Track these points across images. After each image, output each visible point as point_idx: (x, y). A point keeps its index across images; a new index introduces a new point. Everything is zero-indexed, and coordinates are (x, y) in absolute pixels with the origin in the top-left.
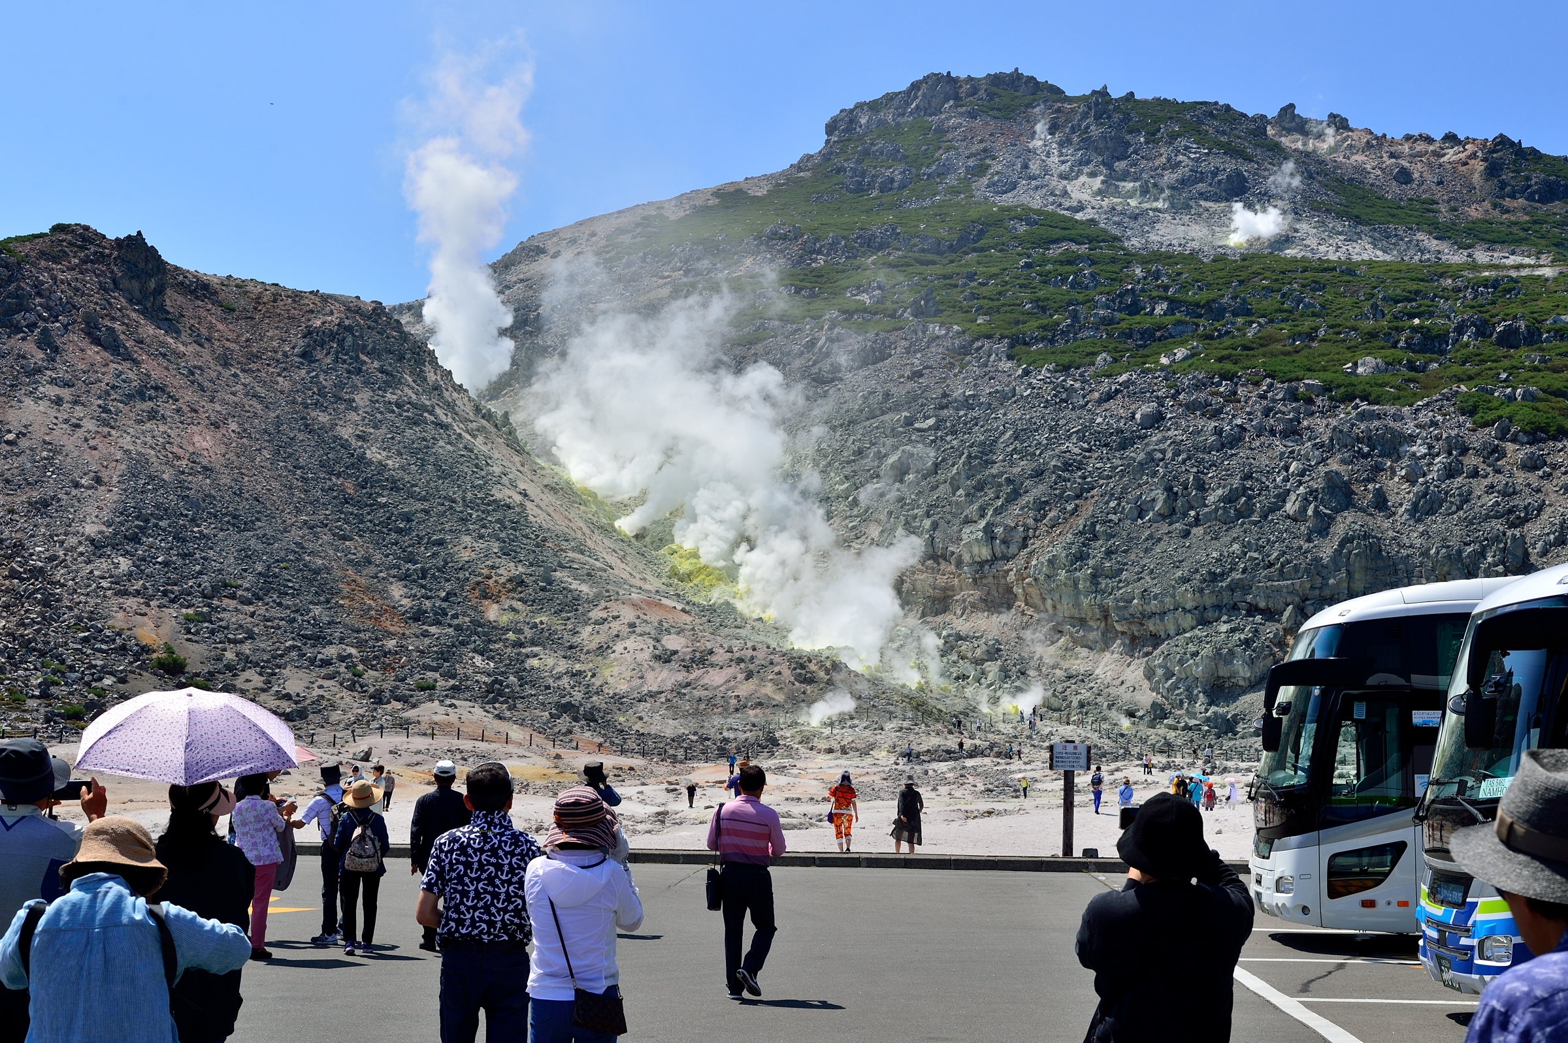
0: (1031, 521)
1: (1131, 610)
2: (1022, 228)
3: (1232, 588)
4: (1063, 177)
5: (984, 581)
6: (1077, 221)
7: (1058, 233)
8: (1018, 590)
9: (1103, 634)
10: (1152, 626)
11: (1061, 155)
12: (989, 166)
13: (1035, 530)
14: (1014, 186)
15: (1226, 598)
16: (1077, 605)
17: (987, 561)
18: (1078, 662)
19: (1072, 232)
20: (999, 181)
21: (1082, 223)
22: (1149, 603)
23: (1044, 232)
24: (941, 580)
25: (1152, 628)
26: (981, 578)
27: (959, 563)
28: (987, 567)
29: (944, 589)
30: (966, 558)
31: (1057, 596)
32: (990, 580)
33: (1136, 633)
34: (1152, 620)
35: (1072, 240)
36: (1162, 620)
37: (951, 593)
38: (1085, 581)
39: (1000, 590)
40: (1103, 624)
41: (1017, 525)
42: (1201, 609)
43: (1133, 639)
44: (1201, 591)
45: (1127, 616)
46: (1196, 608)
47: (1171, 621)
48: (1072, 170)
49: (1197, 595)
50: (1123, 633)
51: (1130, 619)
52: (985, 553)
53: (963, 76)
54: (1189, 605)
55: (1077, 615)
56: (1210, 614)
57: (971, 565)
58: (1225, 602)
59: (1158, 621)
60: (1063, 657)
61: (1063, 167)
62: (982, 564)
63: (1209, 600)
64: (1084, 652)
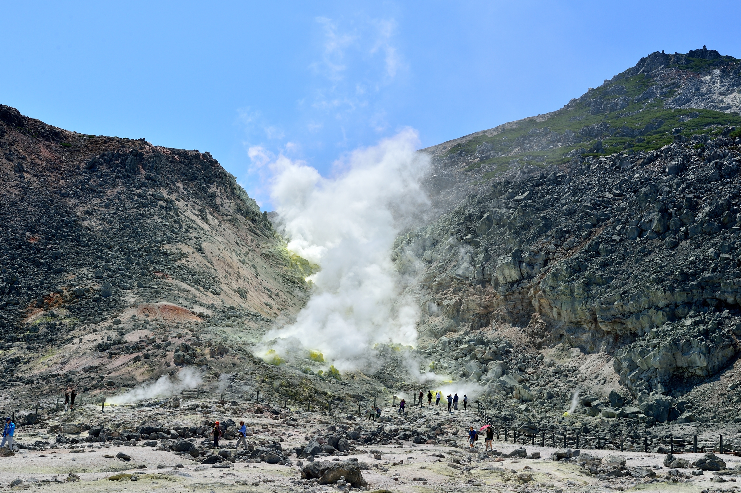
0: (552, 247)
1: (613, 312)
2: (687, 120)
3: (701, 286)
4: (721, 94)
5: (512, 297)
6: (724, 114)
7: (711, 120)
8: (535, 303)
9: (593, 335)
10: (630, 324)
11: (722, 82)
12: (676, 91)
13: (554, 253)
14: (689, 100)
15: (697, 295)
16: (574, 311)
17: (517, 281)
18: (570, 360)
19: (721, 119)
20: (679, 98)
21: (728, 114)
22: (627, 304)
23: (700, 120)
24: (485, 299)
25: (630, 327)
26: (510, 295)
27: (497, 284)
28: (515, 286)
29: (487, 307)
30: (501, 280)
31: (559, 304)
32: (517, 296)
33: (619, 333)
34: (630, 319)
35: (719, 123)
36: (637, 318)
37: (491, 310)
38: (579, 289)
39: (524, 304)
40: (593, 326)
41: (541, 250)
42: (672, 306)
43: (617, 337)
44: (672, 289)
45: (610, 316)
46: (668, 306)
47: (646, 318)
48: (727, 90)
49: (668, 293)
50: (609, 333)
51: (613, 320)
52: (514, 274)
53: (673, 53)
54: (661, 304)
55: (574, 320)
56: (679, 311)
57: (504, 285)
58: (696, 298)
59: (634, 320)
60: (559, 356)
61: (722, 89)
62: (512, 284)
63: (680, 297)
64: (576, 351)
